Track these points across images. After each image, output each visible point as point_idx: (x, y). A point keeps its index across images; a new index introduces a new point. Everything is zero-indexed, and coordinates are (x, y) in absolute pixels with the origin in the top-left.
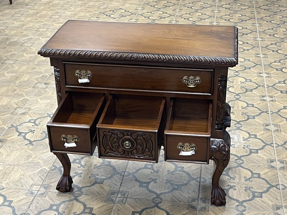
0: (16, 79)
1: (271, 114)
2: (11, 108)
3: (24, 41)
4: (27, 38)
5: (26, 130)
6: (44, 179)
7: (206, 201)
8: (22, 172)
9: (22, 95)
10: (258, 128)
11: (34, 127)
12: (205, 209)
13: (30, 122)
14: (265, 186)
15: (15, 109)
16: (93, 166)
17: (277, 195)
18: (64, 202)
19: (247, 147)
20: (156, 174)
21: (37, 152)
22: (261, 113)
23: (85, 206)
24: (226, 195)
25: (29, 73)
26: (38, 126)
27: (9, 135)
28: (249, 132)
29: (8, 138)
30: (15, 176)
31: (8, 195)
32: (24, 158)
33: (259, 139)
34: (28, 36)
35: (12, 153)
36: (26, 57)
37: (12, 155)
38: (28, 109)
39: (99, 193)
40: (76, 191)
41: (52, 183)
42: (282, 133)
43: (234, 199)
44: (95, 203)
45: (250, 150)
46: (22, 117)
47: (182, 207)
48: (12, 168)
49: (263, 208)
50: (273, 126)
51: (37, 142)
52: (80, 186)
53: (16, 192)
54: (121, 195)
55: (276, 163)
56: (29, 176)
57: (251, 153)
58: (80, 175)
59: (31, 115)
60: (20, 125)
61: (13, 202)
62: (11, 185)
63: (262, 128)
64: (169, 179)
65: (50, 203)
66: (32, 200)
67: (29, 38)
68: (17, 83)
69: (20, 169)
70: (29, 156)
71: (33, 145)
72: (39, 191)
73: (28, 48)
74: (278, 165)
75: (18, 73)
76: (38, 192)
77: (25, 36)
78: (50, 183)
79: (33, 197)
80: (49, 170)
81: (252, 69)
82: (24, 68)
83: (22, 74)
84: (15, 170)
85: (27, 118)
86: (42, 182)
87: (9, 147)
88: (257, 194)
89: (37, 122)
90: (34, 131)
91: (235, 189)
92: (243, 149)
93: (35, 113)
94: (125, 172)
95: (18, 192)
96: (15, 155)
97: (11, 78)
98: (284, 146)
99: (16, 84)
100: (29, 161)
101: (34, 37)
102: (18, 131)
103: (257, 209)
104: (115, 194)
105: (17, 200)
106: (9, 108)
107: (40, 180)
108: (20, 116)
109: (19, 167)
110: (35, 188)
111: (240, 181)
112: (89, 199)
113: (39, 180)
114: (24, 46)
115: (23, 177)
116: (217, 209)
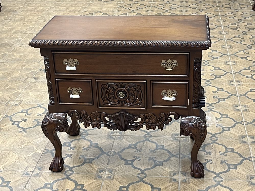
0: (8, 75)
1: (239, 96)
2: (4, 100)
3: (14, 43)
4: (16, 40)
5: (20, 119)
6: (37, 161)
7: (187, 174)
8: (17, 156)
9: (14, 89)
10: (229, 109)
11: (26, 117)
12: (186, 181)
13: (22, 112)
14: (239, 159)
15: (8, 102)
16: (82, 148)
17: (250, 167)
18: (57, 181)
19: (220, 125)
20: (140, 153)
21: (30, 138)
22: (231, 96)
23: (77, 183)
24: (204, 168)
25: (19, 70)
26: (30, 115)
27: (4, 125)
28: (221, 113)
29: (3, 126)
30: (12, 160)
31: (6, 177)
32: (18, 144)
33: (230, 118)
34: (17, 38)
35: (7, 140)
36: (16, 56)
37: (8, 142)
38: (20, 101)
39: (89, 171)
40: (67, 171)
41: (46, 164)
42: (251, 112)
43: (212, 172)
44: (86, 180)
45: (223, 128)
46: (15, 108)
47: (165, 180)
48: (8, 153)
49: (238, 178)
50: (242, 106)
51: (30, 130)
52: (71, 166)
53: (13, 174)
54: (108, 172)
55: (247, 138)
56: (24, 159)
57: (224, 130)
58: (70, 156)
59: (24, 106)
60: (14, 115)
61: (11, 182)
62: (8, 168)
63: (232, 108)
64: (152, 157)
65: (44, 182)
66: (28, 180)
67: (18, 40)
68: (9, 79)
69: (16, 154)
70: (23, 142)
71: (26, 132)
72: (33, 172)
73: (18, 49)
74: (249, 140)
75: (10, 70)
77: (14, 38)
78: (44, 164)
79: (29, 178)
80: (42, 153)
81: (219, 58)
82: (15, 66)
83: (13, 71)
84: (11, 154)
85: (20, 109)
86: (36, 164)
87: (5, 135)
88: (232, 166)
89: (29, 112)
90: (27, 119)
91: (212, 163)
92: (216, 128)
93: (26, 104)
94: (111, 152)
95: (14, 174)
96: (10, 141)
97: (4, 75)
98: (253, 123)
100: (23, 146)
101: (22, 39)
102: (12, 121)
103: (233, 179)
104: (103, 172)
105: (14, 181)
107: (35, 162)
108: (13, 108)
109: (14, 151)
110: (30, 170)
111: (216, 156)
112: (80, 177)
113: (33, 162)
114: (14, 47)
115: (18, 160)
116: (197, 181)
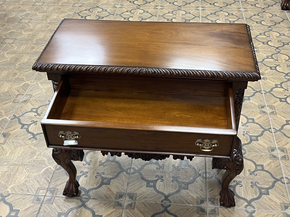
0: (16, 61)
1: (264, 94)
2: (12, 95)
3: (22, 17)
4: (25, 13)
5: (29, 121)
6: (50, 181)
7: (215, 202)
8: (27, 174)
9: (22, 80)
10: (254, 111)
11: (37, 118)
12: (215, 212)
13: (31, 111)
14: (270, 180)
15: (17, 96)
16: (98, 163)
17: (284, 191)
19: (247, 133)
20: (162, 170)
21: (41, 148)
22: (255, 93)
23: (94, 213)
24: (234, 195)
25: (28, 53)
26: (40, 116)
27: (12, 128)
28: (246, 115)
29: (11, 131)
30: (21, 178)
31: (14, 203)
32: (28, 156)
33: (257, 123)
34: (25, 11)
35: (16, 150)
36: (25, 35)
37: (16, 153)
38: (29, 96)
39: (107, 196)
40: (83, 195)
41: (59, 185)
42: (278, 115)
43: (242, 198)
44: (103, 209)
45: (251, 137)
46: (24, 105)
47: (192, 210)
48: (17, 169)
49: (272, 208)
50: (269, 108)
51: (40, 136)
52: (87, 188)
54: (129, 198)
55: (277, 151)
56: (35, 178)
57: (251, 140)
58: (85, 174)
59: (33, 103)
60: (23, 115)
61: (20, 211)
62: (17, 190)
63: (258, 110)
64: (176, 176)
65: (58, 212)
66: (39, 208)
67: (26, 14)
69: (25, 170)
70: (34, 153)
71: (36, 139)
72: (45, 196)
73: (26, 25)
74: (279, 154)
75: (18, 54)
76: (44, 198)
77: (22, 11)
78: (56, 186)
79: (40, 205)
80: (54, 169)
82: (23, 47)
83: (22, 55)
84: (20, 171)
85: (29, 106)
86: (48, 184)
87: (13, 143)
88: (263, 190)
89: (39, 112)
90: (37, 121)
91: (242, 186)
92: (243, 136)
93: (36, 101)
94: (130, 169)
96: (20, 151)
97: (11, 60)
98: (282, 131)
99: (16, 66)
100: (34, 159)
101: (31, 12)
102: (20, 123)
103: (267, 209)
104: (123, 197)
105: (24, 209)
106: (10, 96)
107: (46, 182)
108: (22, 105)
109: (23, 167)
110: (42, 192)
111: (245, 176)
112: (97, 205)
113: (45, 183)
114: (22, 23)
115: (28, 179)
116: (227, 211)
